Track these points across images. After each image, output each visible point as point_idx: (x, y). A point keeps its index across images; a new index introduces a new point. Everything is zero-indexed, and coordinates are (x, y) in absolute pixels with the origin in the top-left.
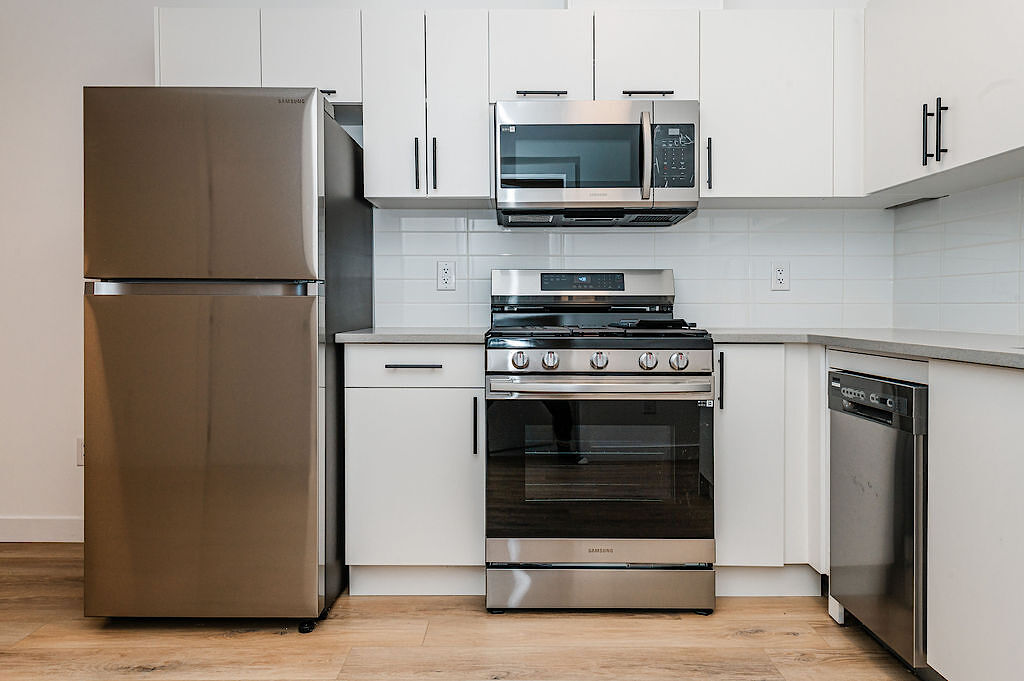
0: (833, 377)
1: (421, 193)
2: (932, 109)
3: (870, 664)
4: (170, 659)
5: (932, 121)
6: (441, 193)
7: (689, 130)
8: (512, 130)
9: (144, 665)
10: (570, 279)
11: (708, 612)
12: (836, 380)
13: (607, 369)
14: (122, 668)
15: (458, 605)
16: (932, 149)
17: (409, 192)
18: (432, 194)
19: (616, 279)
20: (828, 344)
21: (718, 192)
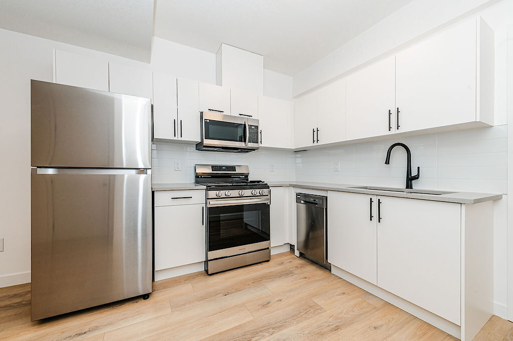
0: (297, 195)
1: (176, 138)
2: (316, 130)
3: (310, 265)
4: (91, 326)
5: (315, 133)
6: (183, 139)
7: (257, 127)
8: (208, 121)
9: (78, 333)
10: (219, 168)
11: (268, 261)
12: (298, 195)
13: (244, 196)
14: (67, 338)
15: (197, 275)
16: (315, 139)
17: (173, 138)
18: (180, 139)
19: (233, 168)
20: (294, 186)
21: (263, 145)
